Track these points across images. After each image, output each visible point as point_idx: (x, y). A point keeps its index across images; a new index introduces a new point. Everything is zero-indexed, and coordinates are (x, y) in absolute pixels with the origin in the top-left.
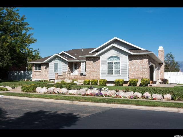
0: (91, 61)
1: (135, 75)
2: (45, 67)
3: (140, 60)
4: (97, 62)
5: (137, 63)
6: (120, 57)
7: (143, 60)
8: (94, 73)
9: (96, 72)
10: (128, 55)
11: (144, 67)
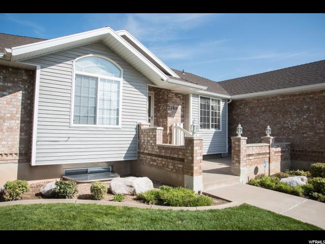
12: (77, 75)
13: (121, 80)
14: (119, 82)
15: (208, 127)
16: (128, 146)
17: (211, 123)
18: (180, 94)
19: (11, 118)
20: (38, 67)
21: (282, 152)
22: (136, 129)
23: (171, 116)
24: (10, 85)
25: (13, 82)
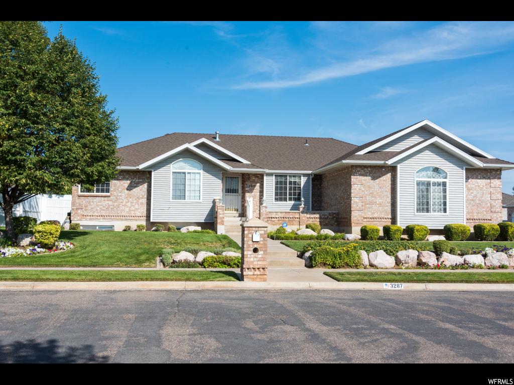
0: (366, 176)
1: (475, 214)
2: (126, 183)
3: (484, 180)
4: (381, 178)
5: (479, 186)
6: (446, 170)
7: (492, 181)
8: (375, 207)
9: (380, 204)
10: (464, 168)
11: (494, 197)
12: (173, 172)
13: (201, 171)
14: (200, 173)
15: (285, 200)
16: (207, 213)
17: (288, 197)
18: (258, 174)
19: (142, 198)
20: (153, 170)
21: (320, 218)
22: (213, 202)
23: (249, 192)
24: (141, 180)
25: (143, 179)
